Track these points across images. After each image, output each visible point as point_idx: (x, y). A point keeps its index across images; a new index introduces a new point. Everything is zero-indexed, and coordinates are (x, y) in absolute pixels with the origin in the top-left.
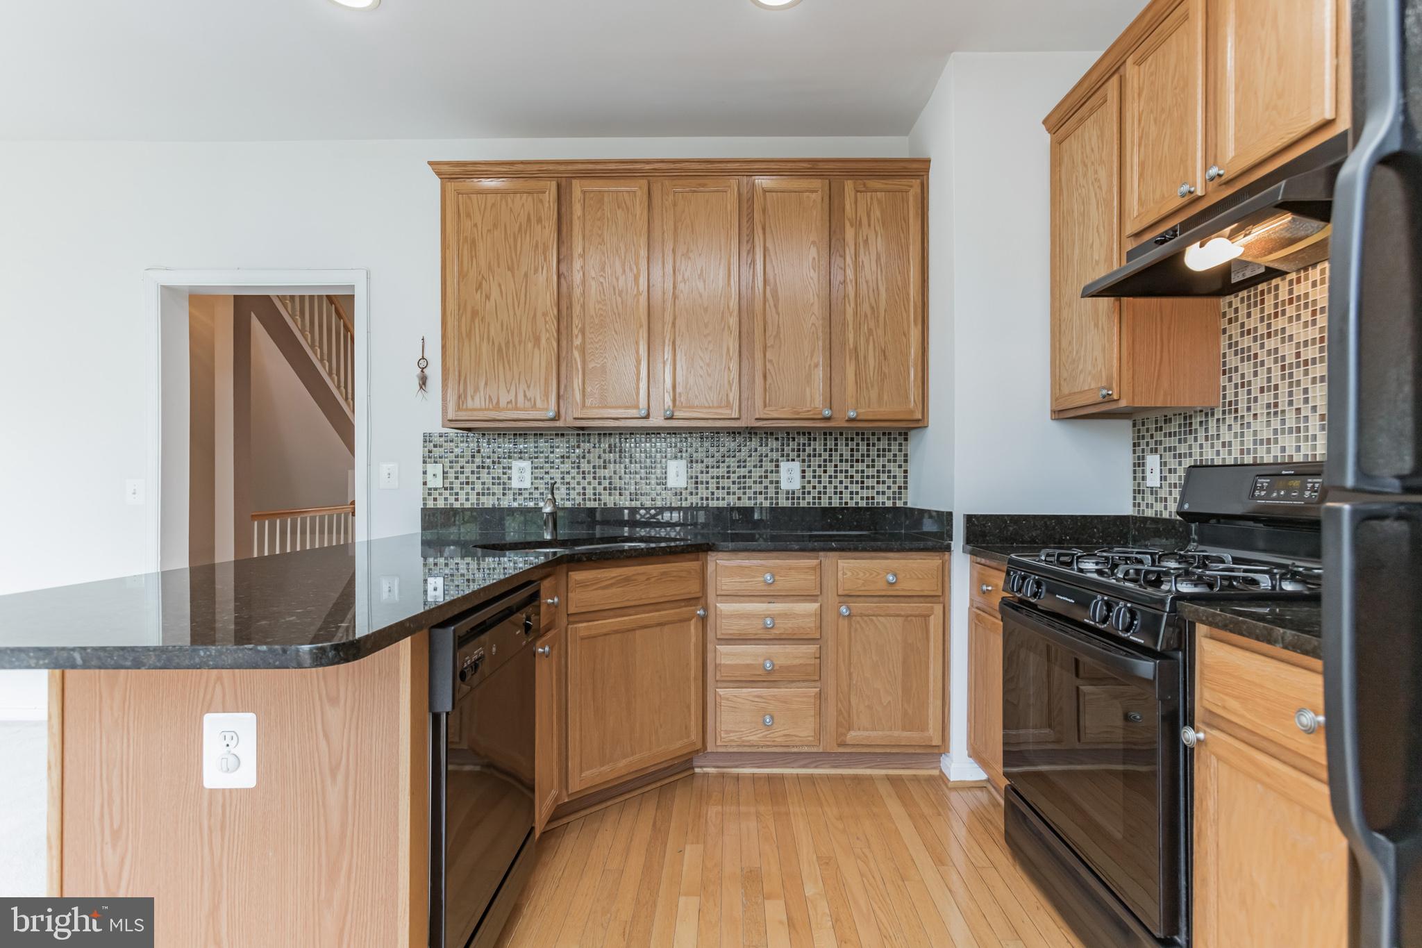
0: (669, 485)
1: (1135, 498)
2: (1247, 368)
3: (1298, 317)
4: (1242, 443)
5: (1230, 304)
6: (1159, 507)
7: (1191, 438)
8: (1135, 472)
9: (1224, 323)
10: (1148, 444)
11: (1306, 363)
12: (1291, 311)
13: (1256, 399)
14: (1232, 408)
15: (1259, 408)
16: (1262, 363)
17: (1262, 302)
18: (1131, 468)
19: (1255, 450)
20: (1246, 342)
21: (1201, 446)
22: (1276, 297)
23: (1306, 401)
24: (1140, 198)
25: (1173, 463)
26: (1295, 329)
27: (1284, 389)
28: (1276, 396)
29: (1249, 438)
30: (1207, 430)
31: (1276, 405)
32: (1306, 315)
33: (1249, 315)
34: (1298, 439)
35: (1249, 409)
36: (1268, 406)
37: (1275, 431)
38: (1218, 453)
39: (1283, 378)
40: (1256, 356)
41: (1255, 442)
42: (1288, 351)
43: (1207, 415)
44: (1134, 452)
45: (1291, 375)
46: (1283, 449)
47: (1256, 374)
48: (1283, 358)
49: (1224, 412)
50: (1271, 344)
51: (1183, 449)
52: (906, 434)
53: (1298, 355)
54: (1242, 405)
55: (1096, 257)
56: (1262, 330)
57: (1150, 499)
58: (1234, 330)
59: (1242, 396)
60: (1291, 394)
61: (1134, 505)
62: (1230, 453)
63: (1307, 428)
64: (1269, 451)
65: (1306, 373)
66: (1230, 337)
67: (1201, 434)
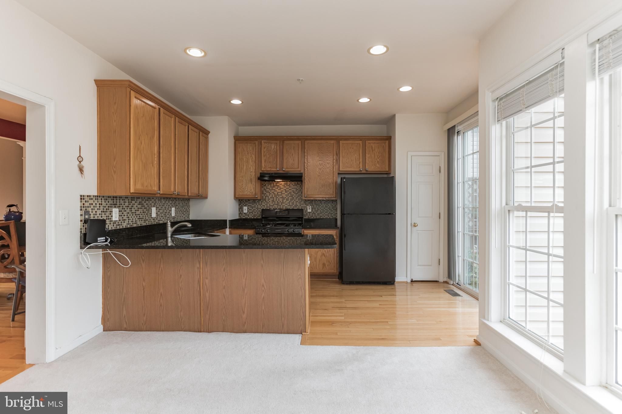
0: (152, 216)
1: (239, 215)
2: (268, 194)
3: (277, 188)
4: (267, 206)
5: (264, 183)
6: (247, 216)
7: (255, 204)
8: (239, 210)
9: (263, 186)
10: (243, 204)
11: (279, 195)
12: (276, 187)
13: (270, 199)
14: (265, 199)
15: (271, 200)
16: (271, 194)
17: (271, 184)
18: (238, 209)
19: (270, 207)
20: (268, 190)
21: (258, 206)
22: (274, 184)
23: (279, 200)
24: (264, 165)
25: (250, 208)
26: (277, 190)
27: (275, 198)
28: (274, 199)
29: (268, 205)
30: (259, 203)
31: (274, 200)
32: (279, 188)
33: (268, 186)
34: (277, 206)
35: (268, 200)
36: (272, 200)
37: (273, 204)
38: (262, 207)
39: (275, 196)
40: (270, 192)
41: (270, 206)
42: (276, 193)
43: (259, 200)
44: (239, 206)
45: (276, 196)
46: (275, 207)
47: (270, 195)
48: (275, 194)
49: (263, 200)
50: (272, 191)
51: (253, 206)
52: (189, 199)
53: (277, 194)
54: (267, 200)
55: (251, 170)
56: (271, 188)
57: (244, 215)
58: (265, 187)
59: (267, 198)
60: (276, 199)
61: (239, 216)
62: (264, 207)
63: (279, 204)
64: (272, 207)
65: (279, 196)
66: (264, 188)
67: (258, 204)
